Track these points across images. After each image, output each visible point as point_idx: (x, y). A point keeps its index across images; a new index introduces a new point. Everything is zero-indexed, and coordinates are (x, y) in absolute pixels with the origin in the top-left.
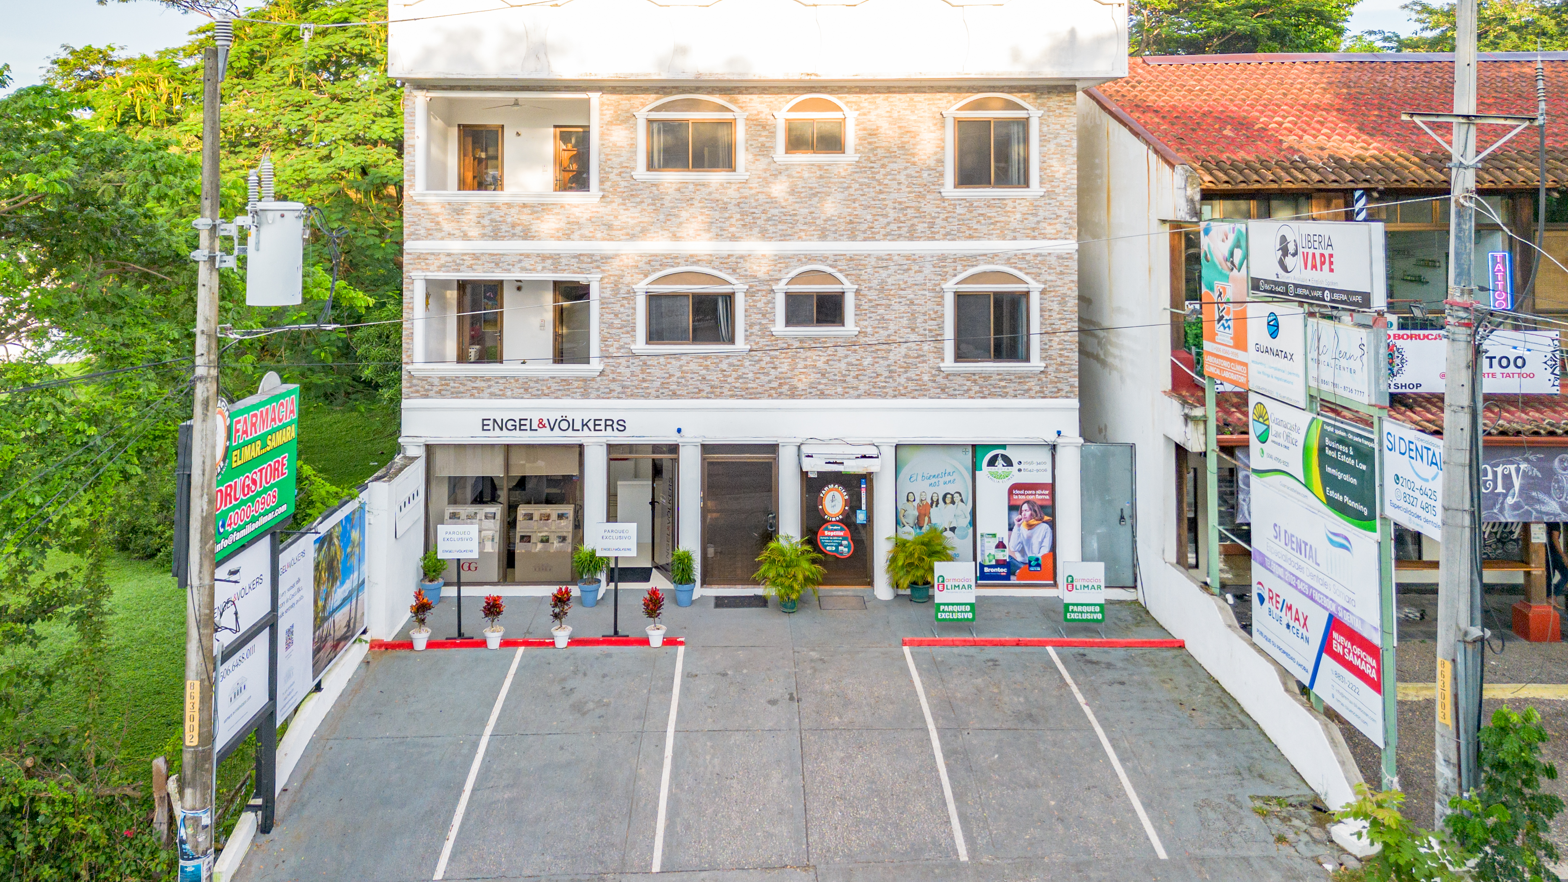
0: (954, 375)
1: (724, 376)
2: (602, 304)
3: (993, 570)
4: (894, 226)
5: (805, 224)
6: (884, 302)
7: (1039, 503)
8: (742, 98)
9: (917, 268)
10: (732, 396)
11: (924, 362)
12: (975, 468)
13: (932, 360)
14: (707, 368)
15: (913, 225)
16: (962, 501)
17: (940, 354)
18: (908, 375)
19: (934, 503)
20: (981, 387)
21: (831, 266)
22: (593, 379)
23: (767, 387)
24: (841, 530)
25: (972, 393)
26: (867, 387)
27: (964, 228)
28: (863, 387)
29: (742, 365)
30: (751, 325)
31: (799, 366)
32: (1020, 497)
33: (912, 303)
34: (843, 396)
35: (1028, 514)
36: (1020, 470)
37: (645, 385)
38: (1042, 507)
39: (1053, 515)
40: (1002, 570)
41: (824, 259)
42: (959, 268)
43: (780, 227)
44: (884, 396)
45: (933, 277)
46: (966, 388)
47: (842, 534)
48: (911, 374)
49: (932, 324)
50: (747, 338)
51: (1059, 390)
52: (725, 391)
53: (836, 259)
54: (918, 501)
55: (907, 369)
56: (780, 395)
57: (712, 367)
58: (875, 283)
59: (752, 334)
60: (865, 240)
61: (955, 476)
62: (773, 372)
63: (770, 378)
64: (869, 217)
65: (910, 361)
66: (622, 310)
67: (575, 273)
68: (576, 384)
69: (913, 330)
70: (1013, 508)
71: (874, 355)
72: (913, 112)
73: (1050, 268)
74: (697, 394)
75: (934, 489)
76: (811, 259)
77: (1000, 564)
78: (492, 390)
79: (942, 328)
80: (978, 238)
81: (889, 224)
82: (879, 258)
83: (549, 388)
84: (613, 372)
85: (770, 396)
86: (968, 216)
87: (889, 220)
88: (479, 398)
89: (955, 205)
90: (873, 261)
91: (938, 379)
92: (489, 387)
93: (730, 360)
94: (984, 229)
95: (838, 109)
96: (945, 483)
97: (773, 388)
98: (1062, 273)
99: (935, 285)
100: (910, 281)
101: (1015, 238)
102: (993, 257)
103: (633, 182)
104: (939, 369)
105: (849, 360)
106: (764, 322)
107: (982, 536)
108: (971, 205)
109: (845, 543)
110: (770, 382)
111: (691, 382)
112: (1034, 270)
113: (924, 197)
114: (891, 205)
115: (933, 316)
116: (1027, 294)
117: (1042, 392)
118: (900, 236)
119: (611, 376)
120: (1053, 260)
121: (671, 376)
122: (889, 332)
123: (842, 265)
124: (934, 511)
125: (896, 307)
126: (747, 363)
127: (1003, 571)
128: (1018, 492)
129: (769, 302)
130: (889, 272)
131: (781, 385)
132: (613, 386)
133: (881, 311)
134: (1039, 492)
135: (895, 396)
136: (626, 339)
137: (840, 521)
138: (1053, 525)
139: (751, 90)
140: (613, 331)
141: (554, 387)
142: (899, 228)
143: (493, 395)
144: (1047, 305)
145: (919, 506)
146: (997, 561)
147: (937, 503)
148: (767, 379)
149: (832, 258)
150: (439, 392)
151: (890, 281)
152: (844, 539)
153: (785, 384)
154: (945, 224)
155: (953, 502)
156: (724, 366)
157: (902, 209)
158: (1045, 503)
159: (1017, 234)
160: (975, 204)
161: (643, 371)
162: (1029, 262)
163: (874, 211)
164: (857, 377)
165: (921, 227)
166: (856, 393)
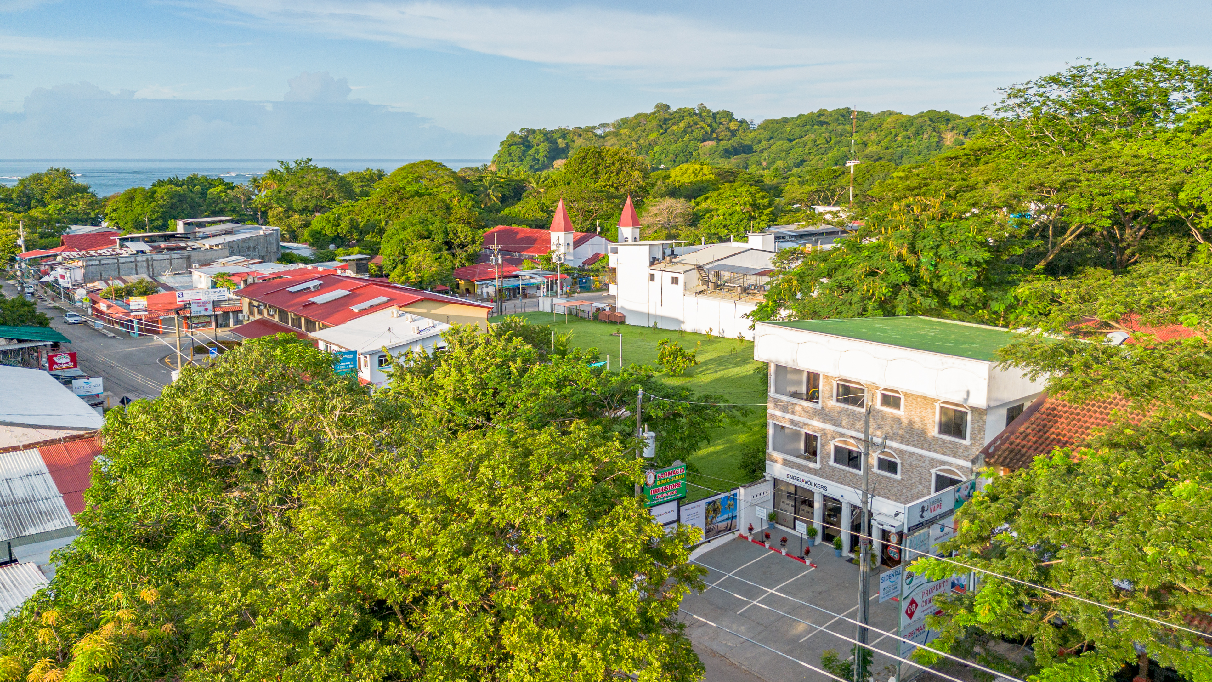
2: (821, 446)
4: (916, 443)
6: (911, 470)
9: (923, 460)
14: (851, 476)
15: (922, 444)
21: (893, 451)
22: (818, 469)
26: (904, 500)
27: (941, 450)
28: (902, 500)
29: (862, 479)
30: (866, 466)
31: (881, 485)
33: (920, 473)
34: (895, 501)
37: (833, 477)
41: (891, 449)
42: (938, 465)
45: (929, 466)
49: (927, 484)
53: (895, 449)
57: (853, 476)
58: (908, 462)
60: (906, 445)
64: (908, 437)
65: (919, 495)
66: (827, 448)
67: (813, 432)
68: (812, 469)
71: (907, 489)
74: (848, 485)
76: (887, 448)
78: (790, 465)
79: (930, 486)
80: (946, 455)
81: (914, 441)
82: (910, 453)
86: (943, 445)
87: (914, 439)
88: (786, 466)
89: (938, 440)
90: (908, 454)
93: (859, 476)
95: (899, 393)
99: (929, 469)
100: (920, 465)
101: (959, 459)
102: (950, 464)
103: (832, 405)
105: (898, 487)
106: (870, 466)
111: (847, 480)
112: (965, 473)
114: (915, 434)
115: (928, 480)
118: (918, 446)
119: (823, 470)
121: (841, 476)
122: (912, 482)
123: (897, 452)
125: (915, 473)
126: (864, 479)
129: (872, 459)
130: (913, 459)
132: (823, 474)
133: (910, 473)
136: (828, 459)
140: (824, 455)
141: (805, 468)
142: (918, 443)
150: (777, 461)
151: (914, 463)
154: (934, 446)
156: (857, 477)
157: (919, 436)
159: (959, 457)
160: (945, 441)
161: (832, 472)
162: (964, 470)
163: (909, 435)
164: (900, 495)
165: (925, 445)
166: (900, 501)
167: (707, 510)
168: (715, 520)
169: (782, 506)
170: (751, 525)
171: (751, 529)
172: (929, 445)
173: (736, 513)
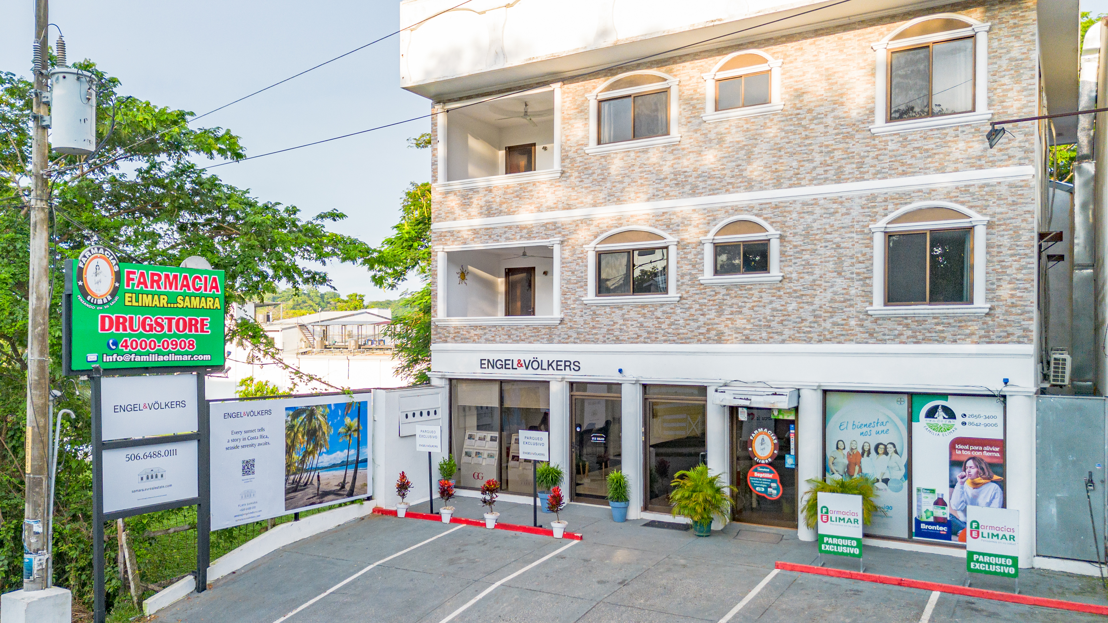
0: (884, 319)
1: (659, 323)
2: (563, 263)
3: (931, 527)
4: (820, 171)
5: (733, 177)
6: (809, 247)
7: (988, 460)
8: (676, 67)
9: (844, 210)
10: (665, 341)
11: (851, 306)
12: (911, 418)
13: (860, 304)
14: (644, 316)
15: (840, 167)
16: (896, 452)
17: (868, 296)
18: (835, 319)
19: (865, 452)
20: (914, 332)
21: (756, 215)
22: (556, 327)
23: (696, 333)
24: (770, 472)
25: (903, 338)
26: (792, 332)
27: (897, 164)
28: (787, 332)
29: (674, 313)
30: (683, 276)
31: (726, 312)
32: (963, 453)
33: (838, 246)
34: (767, 341)
35: (973, 471)
36: (964, 424)
37: (594, 331)
38: (991, 465)
39: (1003, 474)
40: (941, 528)
41: (749, 209)
42: (891, 207)
43: (709, 182)
44: (809, 341)
45: (861, 218)
46: (896, 332)
47: (771, 476)
48: (837, 319)
49: (860, 268)
50: (678, 288)
51: (1009, 335)
52: (660, 336)
53: (761, 209)
54: (848, 449)
55: (833, 313)
56: (708, 340)
57: (648, 315)
58: (800, 229)
59: (683, 284)
60: (790, 186)
61: (889, 426)
62: (702, 319)
63: (699, 324)
64: (795, 164)
65: (836, 305)
66: (577, 268)
67: (543, 238)
68: (543, 331)
69: (839, 274)
70: (955, 464)
71: (799, 300)
72: (841, 51)
73: (999, 199)
74: (636, 339)
75: (867, 439)
76: (737, 210)
77: (939, 521)
78: (487, 336)
79: (871, 271)
80: (913, 174)
81: (815, 168)
82: (804, 204)
83: (525, 335)
84: (570, 321)
85: (699, 341)
86: (901, 151)
87: (815, 164)
88: (479, 343)
89: (886, 142)
90: (798, 207)
91: (867, 323)
92: (485, 334)
93: (664, 308)
94: (920, 164)
95: (765, 61)
96: (877, 433)
97: (702, 333)
98: (1014, 203)
99: (864, 227)
100: (837, 224)
101: (956, 170)
102: (930, 193)
103: (587, 157)
104: (866, 313)
105: (774, 305)
106: (693, 272)
107: (919, 490)
108: (904, 140)
109: (774, 485)
110: (699, 328)
111: (631, 328)
112: (979, 203)
113: (852, 137)
114: (816, 148)
115: (861, 259)
116: (970, 230)
117: (988, 337)
118: (826, 179)
119: (569, 324)
120: (1003, 190)
121: (615, 323)
122: (814, 277)
123: (767, 213)
124: (865, 460)
125: (822, 251)
126: (679, 311)
127: (943, 529)
128: (961, 447)
129: (699, 253)
130: (815, 216)
131: (709, 330)
132: (571, 333)
133: (807, 256)
134: (986, 448)
135: (820, 341)
136: (580, 292)
137: (770, 464)
138: (1002, 485)
139: (684, 59)
140: (571, 286)
141: (529, 333)
142: (826, 171)
143: (487, 341)
144: (995, 240)
145: (849, 455)
146: (935, 518)
147: (869, 453)
148: (696, 325)
149: (758, 207)
150: (453, 338)
151: (815, 225)
152: (773, 481)
153: (713, 329)
154: (875, 162)
155: (886, 453)
156: (658, 313)
157: (829, 152)
158: (995, 461)
159: (959, 165)
160: (910, 138)
161: (593, 320)
162: (973, 194)
163: (799, 157)
164: (781, 322)
165: (848, 169)
166: (781, 338)
167: (290, 428)
168: (312, 461)
169: (468, 445)
170: (403, 476)
171: (403, 487)
172: (860, 165)
173: (367, 452)
